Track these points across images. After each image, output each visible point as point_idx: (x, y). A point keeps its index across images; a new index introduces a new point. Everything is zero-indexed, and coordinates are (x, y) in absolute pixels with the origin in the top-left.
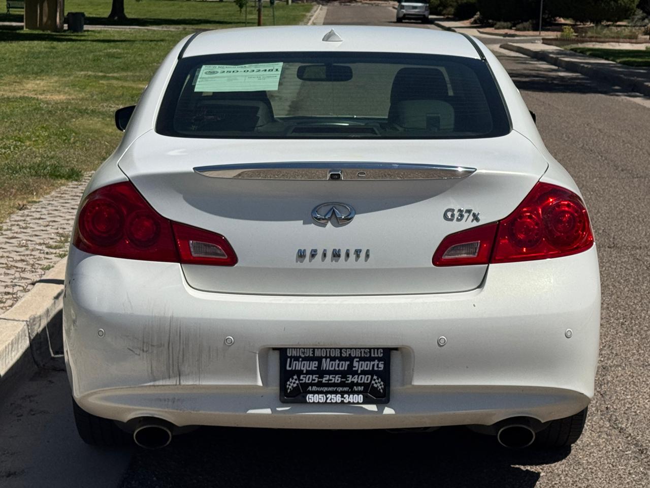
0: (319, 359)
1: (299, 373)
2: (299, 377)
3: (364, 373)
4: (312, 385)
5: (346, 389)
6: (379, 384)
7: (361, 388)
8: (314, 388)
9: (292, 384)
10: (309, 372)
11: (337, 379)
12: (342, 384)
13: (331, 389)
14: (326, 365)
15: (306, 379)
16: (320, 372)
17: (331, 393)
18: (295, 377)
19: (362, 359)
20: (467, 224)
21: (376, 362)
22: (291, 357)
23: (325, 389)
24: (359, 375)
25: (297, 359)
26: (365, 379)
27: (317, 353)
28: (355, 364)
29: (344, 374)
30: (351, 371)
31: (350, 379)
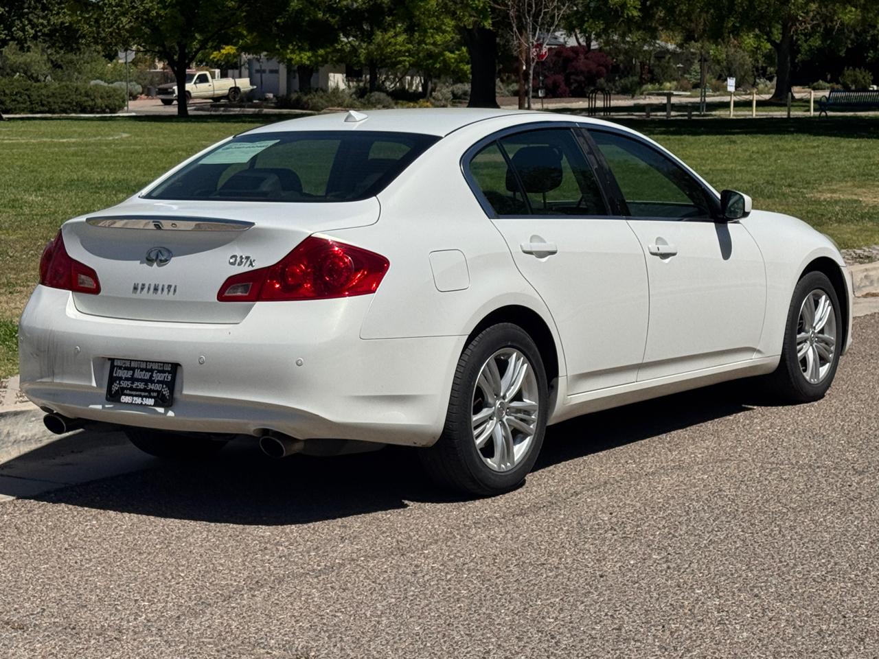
0: (133, 369)
1: (120, 379)
2: (120, 382)
3: (159, 382)
4: (127, 389)
5: (146, 394)
6: (166, 392)
7: (155, 394)
8: (128, 392)
9: (115, 387)
10: (127, 379)
11: (142, 386)
12: (144, 390)
13: (137, 393)
14: (138, 374)
15: (124, 384)
16: (133, 380)
17: (136, 396)
18: (118, 382)
19: (159, 371)
20: (245, 268)
21: (167, 374)
22: (117, 366)
23: (134, 393)
24: (155, 383)
25: (120, 368)
26: (158, 387)
27: (133, 365)
28: (154, 375)
29: (146, 382)
30: (151, 381)
31: (150, 386)
